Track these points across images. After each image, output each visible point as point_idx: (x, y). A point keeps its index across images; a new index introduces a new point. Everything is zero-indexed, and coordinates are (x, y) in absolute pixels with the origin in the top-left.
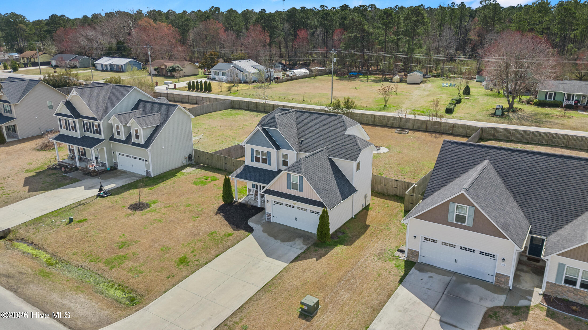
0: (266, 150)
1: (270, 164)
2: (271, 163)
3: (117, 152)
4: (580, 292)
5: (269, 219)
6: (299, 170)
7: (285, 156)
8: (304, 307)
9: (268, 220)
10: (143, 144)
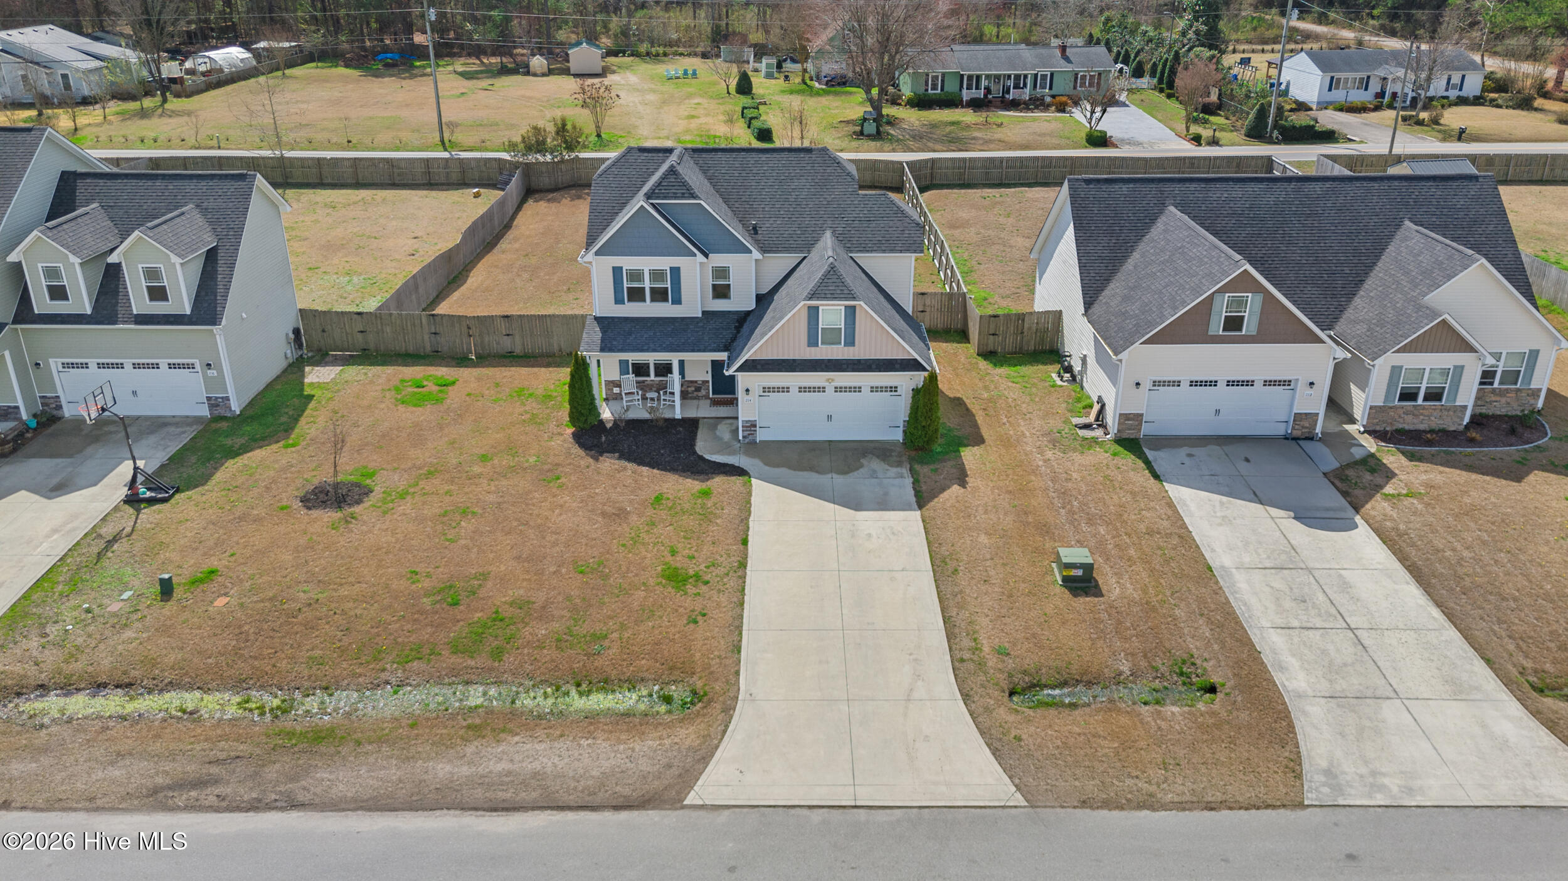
0: (664, 263)
1: (677, 301)
2: (683, 297)
3: (51, 361)
4: (1424, 409)
5: (751, 437)
6: (846, 292)
7: (721, 272)
8: (1073, 572)
9: (747, 440)
10: (188, 312)
